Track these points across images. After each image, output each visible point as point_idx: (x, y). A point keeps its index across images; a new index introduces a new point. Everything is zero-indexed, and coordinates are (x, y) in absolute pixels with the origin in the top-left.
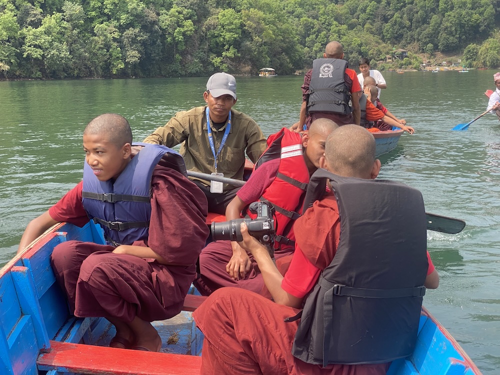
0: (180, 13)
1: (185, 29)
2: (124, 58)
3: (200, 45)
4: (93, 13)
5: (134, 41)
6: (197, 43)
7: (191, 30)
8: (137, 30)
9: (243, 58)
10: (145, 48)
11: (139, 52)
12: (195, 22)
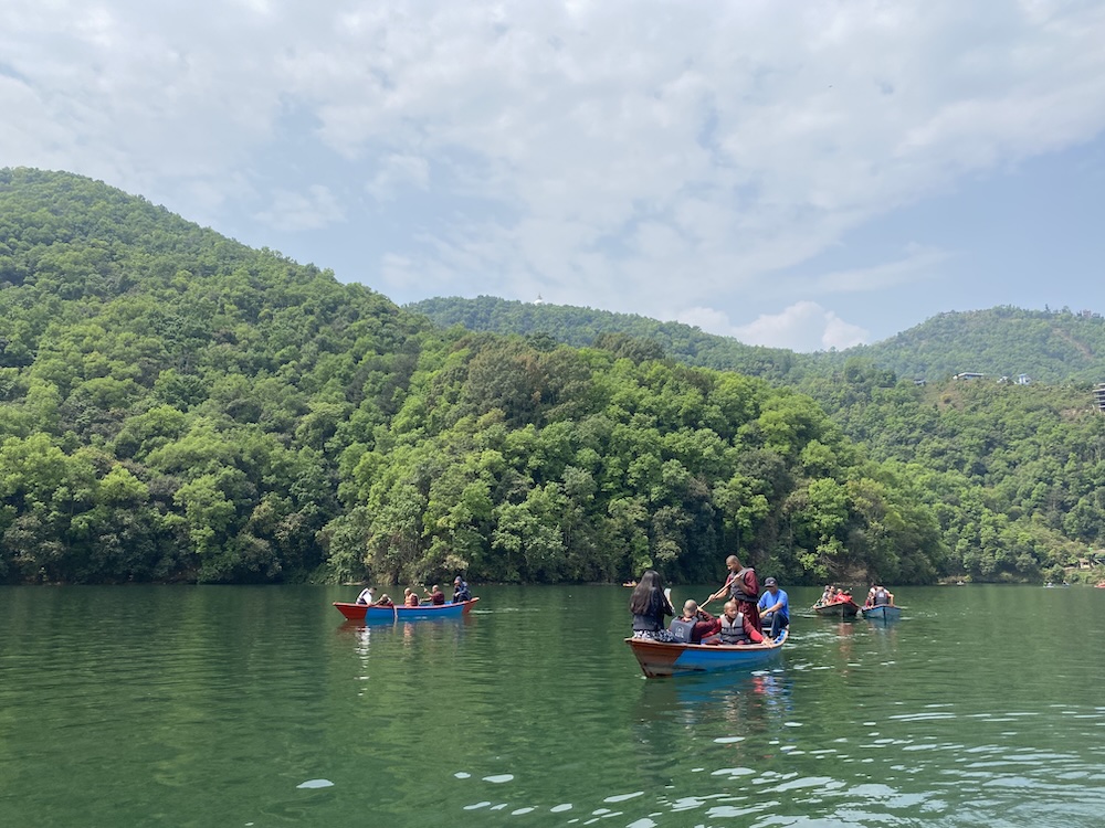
0: (745, 485)
1: (755, 509)
2: (653, 552)
3: (779, 534)
4: (611, 485)
5: (669, 525)
6: (775, 531)
7: (763, 511)
8: (675, 510)
9: (853, 556)
10: (689, 537)
11: (678, 543)
12: (770, 500)
